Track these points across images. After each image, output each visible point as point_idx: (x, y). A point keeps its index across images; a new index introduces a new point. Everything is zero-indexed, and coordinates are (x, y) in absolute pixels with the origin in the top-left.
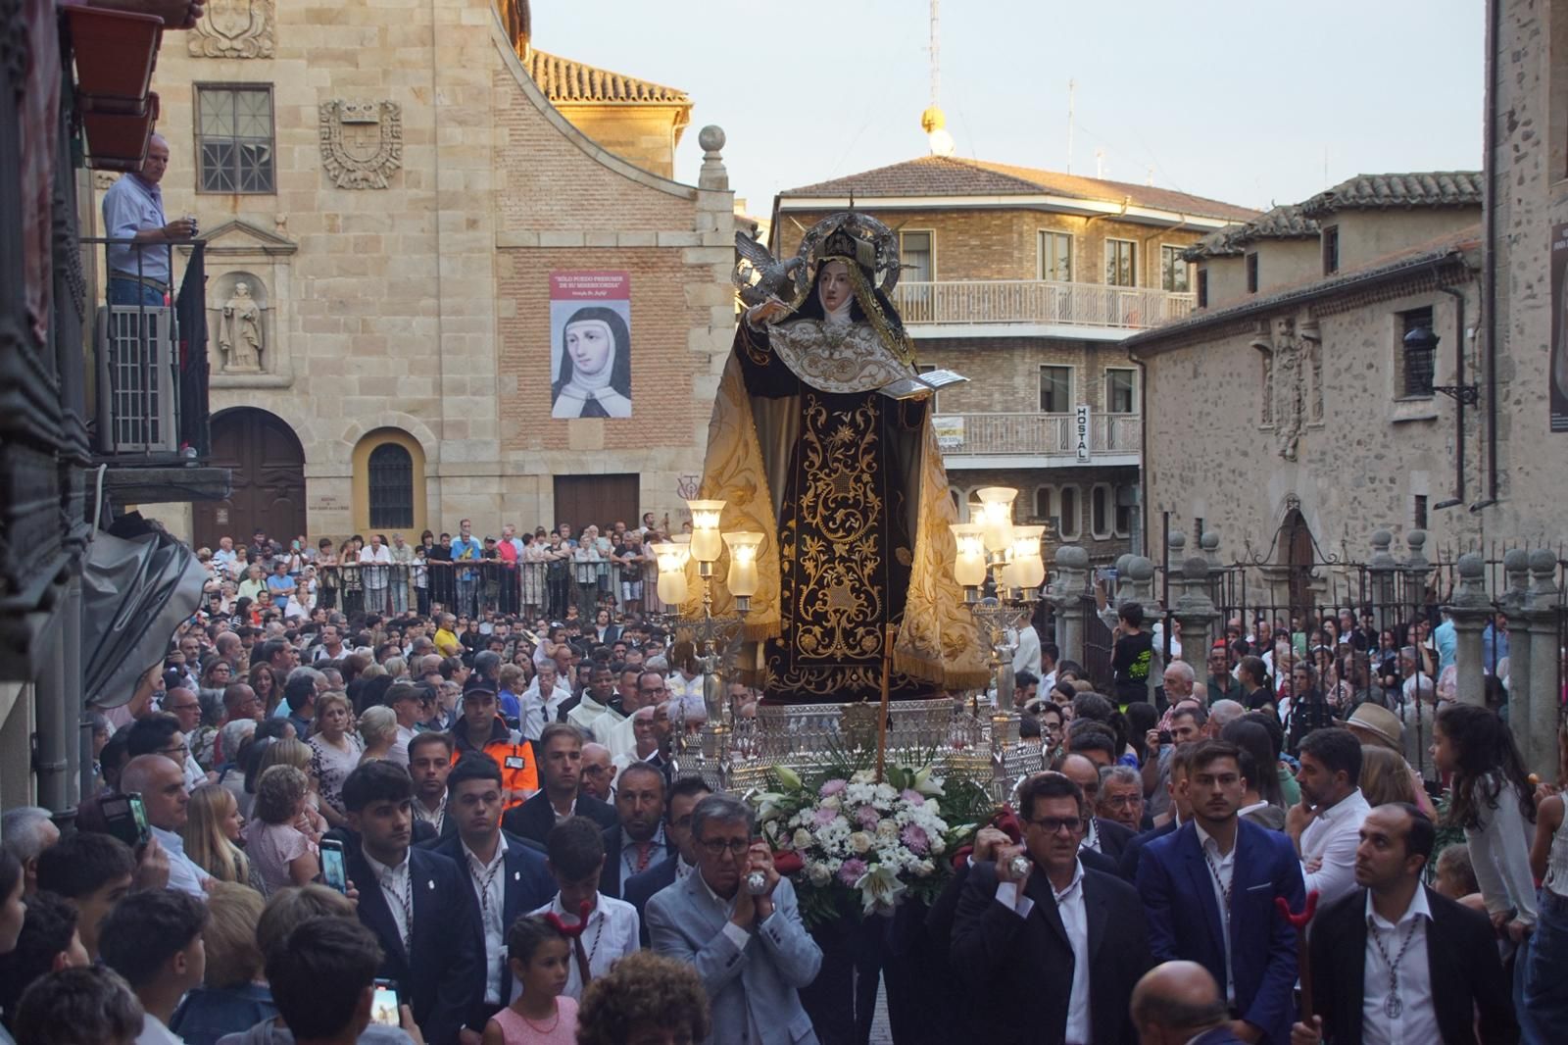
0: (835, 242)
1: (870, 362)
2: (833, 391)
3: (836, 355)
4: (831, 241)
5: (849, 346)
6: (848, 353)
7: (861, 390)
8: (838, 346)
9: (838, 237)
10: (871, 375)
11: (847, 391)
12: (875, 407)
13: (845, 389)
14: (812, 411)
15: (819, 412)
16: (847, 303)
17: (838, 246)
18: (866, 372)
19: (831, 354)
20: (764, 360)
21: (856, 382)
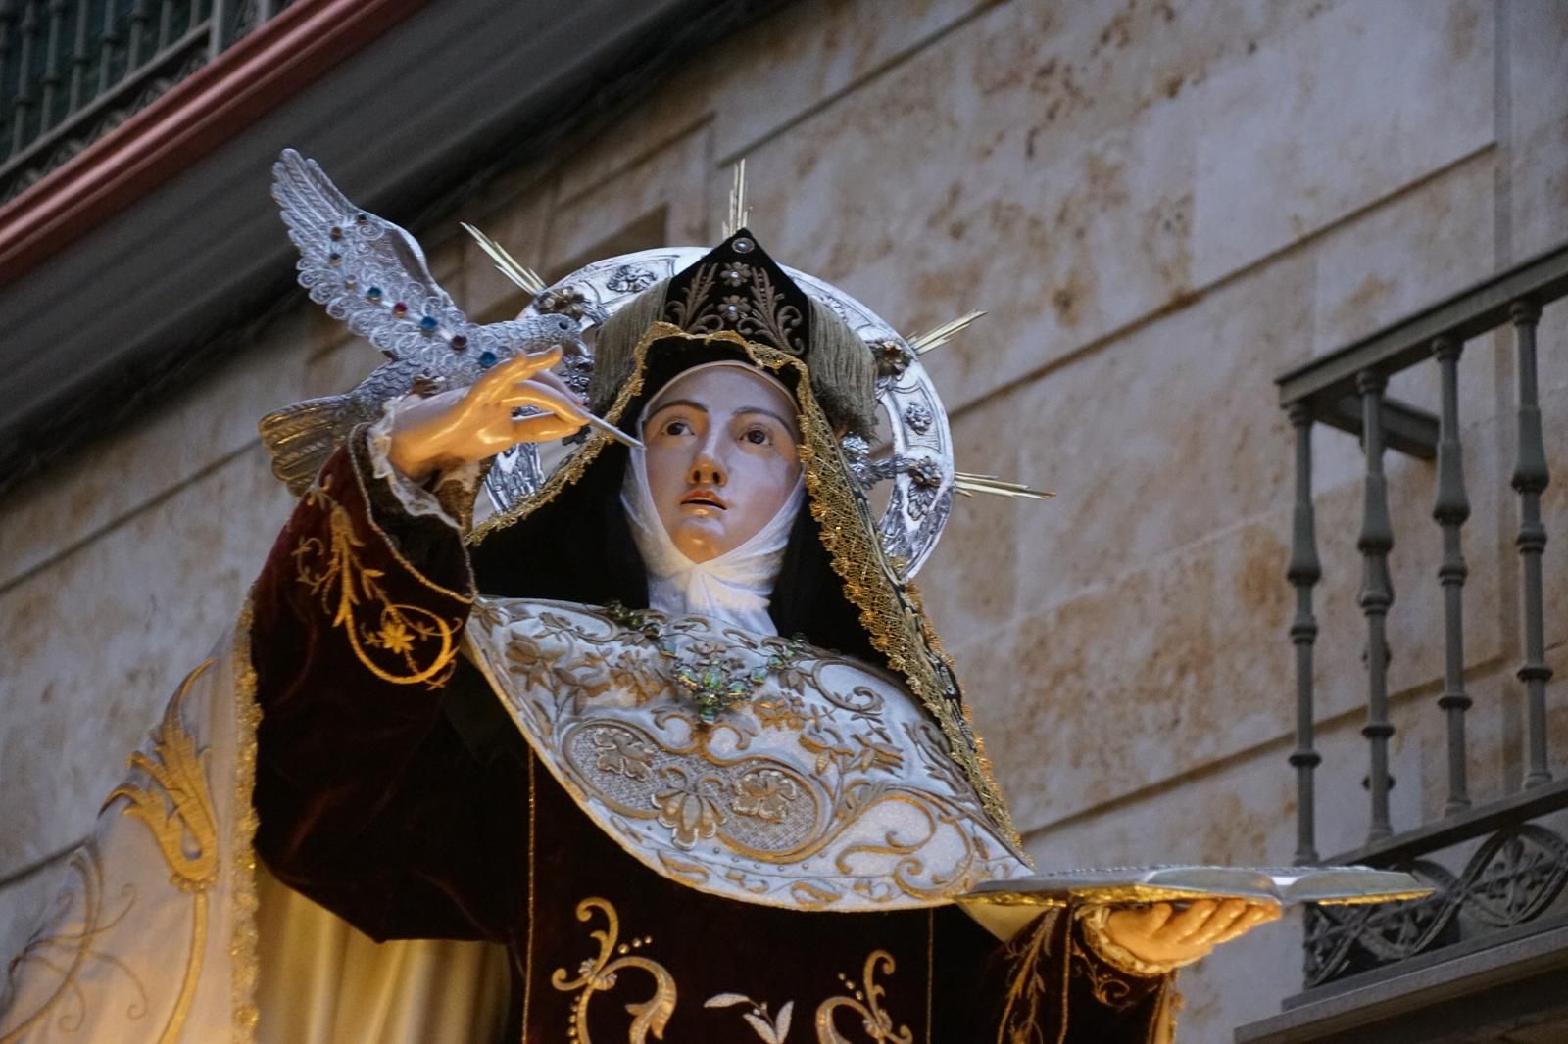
0: (721, 290)
1: (888, 791)
2: (717, 886)
3: (723, 742)
4: (697, 294)
5: (783, 714)
6: (778, 742)
7: (851, 902)
8: (724, 707)
9: (735, 274)
10: (892, 844)
11: (780, 897)
12: (899, 1004)
13: (777, 891)
14: (597, 978)
15: (637, 986)
16: (768, 541)
17: (732, 307)
18: (872, 825)
19: (703, 729)
20: (426, 652)
21: (822, 866)
